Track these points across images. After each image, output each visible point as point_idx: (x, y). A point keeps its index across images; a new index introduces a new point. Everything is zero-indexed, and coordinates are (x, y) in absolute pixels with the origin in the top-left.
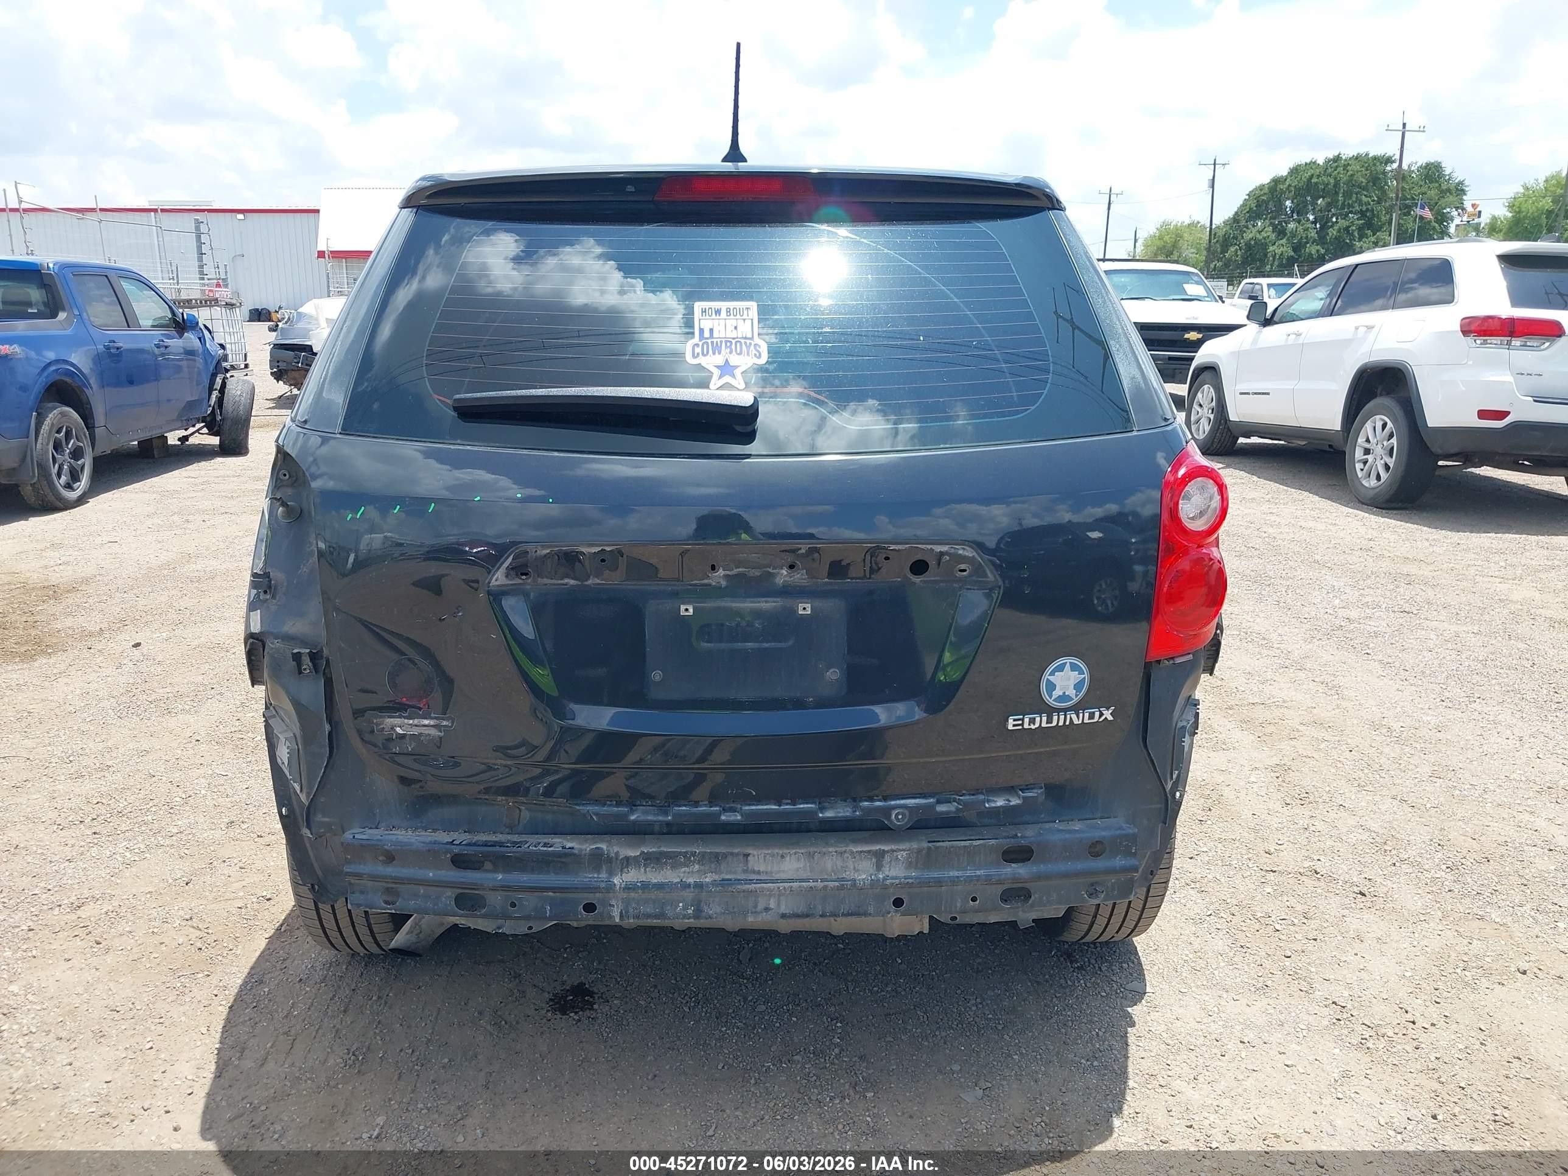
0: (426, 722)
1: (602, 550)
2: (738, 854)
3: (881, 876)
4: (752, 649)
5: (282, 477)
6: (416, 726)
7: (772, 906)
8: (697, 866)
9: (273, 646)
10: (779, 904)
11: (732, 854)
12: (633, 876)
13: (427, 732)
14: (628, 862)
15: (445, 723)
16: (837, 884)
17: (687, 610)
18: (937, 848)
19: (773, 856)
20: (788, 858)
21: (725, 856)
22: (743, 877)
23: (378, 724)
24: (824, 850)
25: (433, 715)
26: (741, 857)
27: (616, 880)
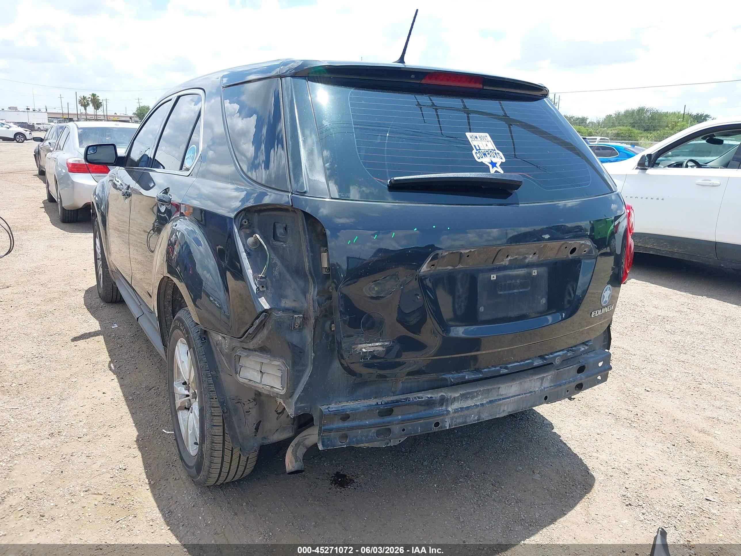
0: (377, 344)
1: (471, 251)
2: (496, 388)
3: (542, 388)
4: (516, 293)
5: (244, 224)
6: (372, 347)
7: (505, 409)
8: (480, 396)
9: (277, 315)
10: (508, 408)
11: (494, 388)
12: (456, 405)
13: (377, 349)
14: (455, 399)
15: (386, 343)
16: (530, 394)
17: (494, 277)
18: (560, 372)
19: (508, 386)
20: (513, 386)
21: (491, 390)
22: (497, 398)
23: (354, 348)
24: (525, 380)
25: (381, 340)
26: (497, 389)
27: (450, 409)
